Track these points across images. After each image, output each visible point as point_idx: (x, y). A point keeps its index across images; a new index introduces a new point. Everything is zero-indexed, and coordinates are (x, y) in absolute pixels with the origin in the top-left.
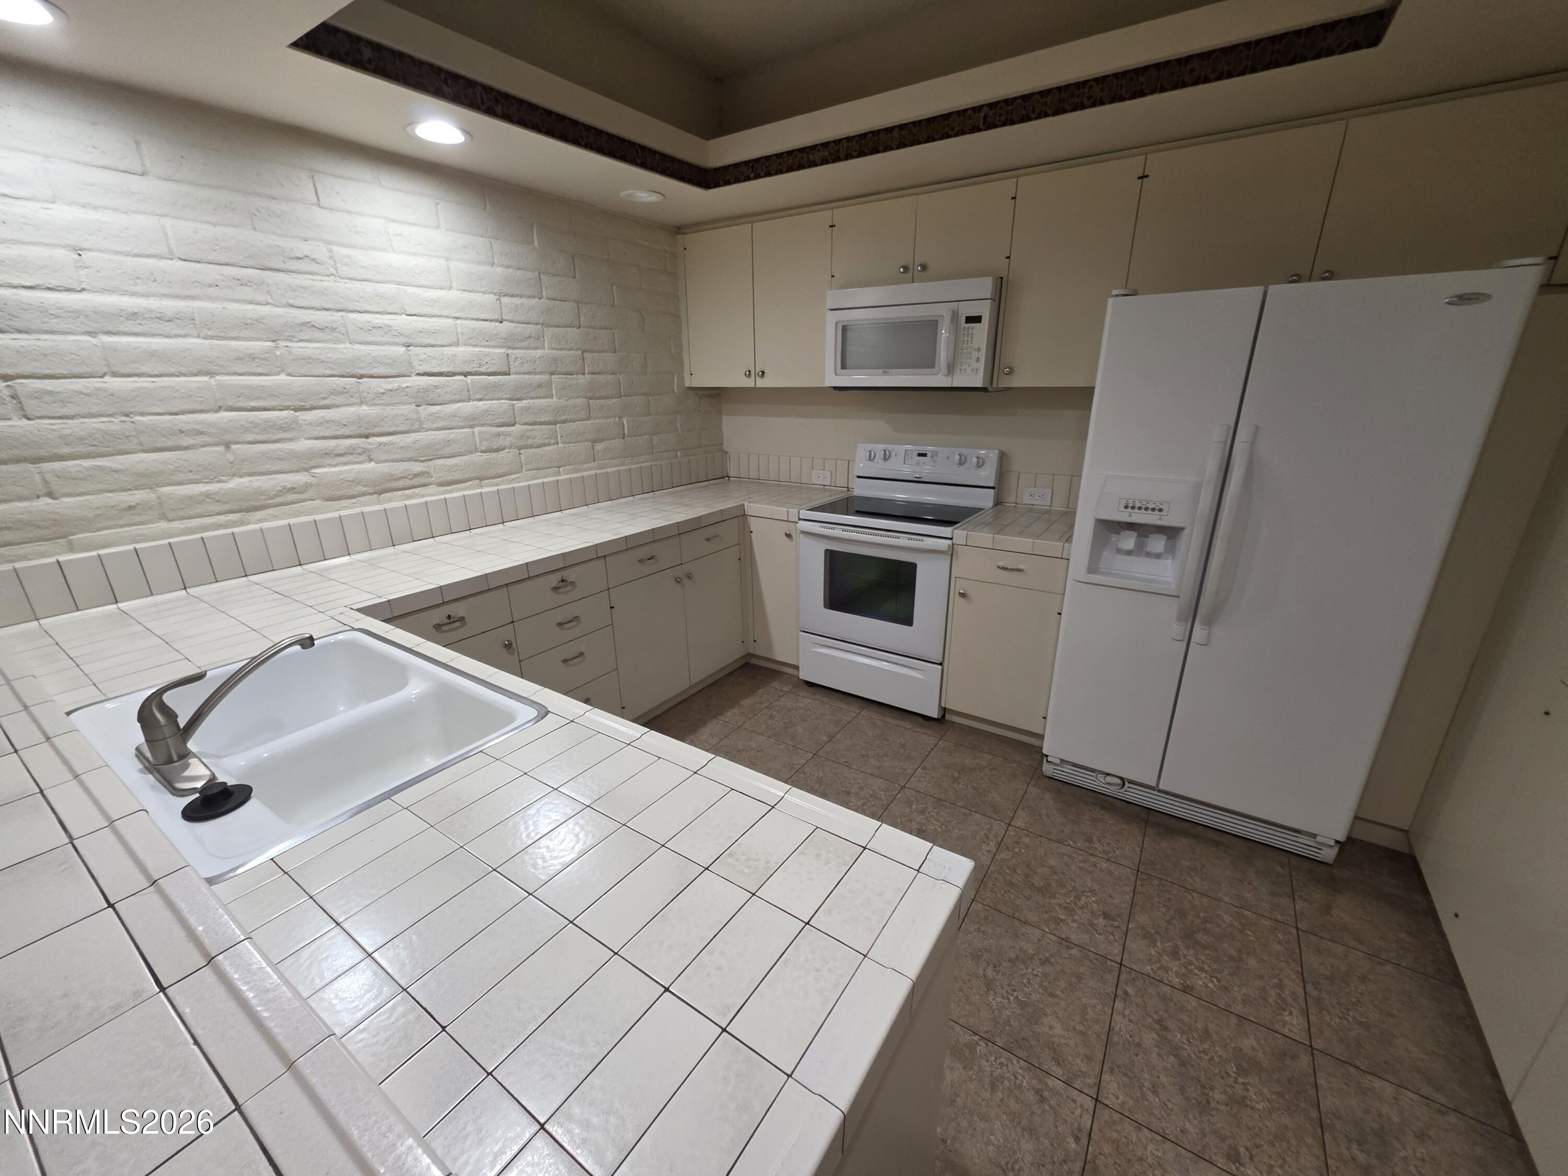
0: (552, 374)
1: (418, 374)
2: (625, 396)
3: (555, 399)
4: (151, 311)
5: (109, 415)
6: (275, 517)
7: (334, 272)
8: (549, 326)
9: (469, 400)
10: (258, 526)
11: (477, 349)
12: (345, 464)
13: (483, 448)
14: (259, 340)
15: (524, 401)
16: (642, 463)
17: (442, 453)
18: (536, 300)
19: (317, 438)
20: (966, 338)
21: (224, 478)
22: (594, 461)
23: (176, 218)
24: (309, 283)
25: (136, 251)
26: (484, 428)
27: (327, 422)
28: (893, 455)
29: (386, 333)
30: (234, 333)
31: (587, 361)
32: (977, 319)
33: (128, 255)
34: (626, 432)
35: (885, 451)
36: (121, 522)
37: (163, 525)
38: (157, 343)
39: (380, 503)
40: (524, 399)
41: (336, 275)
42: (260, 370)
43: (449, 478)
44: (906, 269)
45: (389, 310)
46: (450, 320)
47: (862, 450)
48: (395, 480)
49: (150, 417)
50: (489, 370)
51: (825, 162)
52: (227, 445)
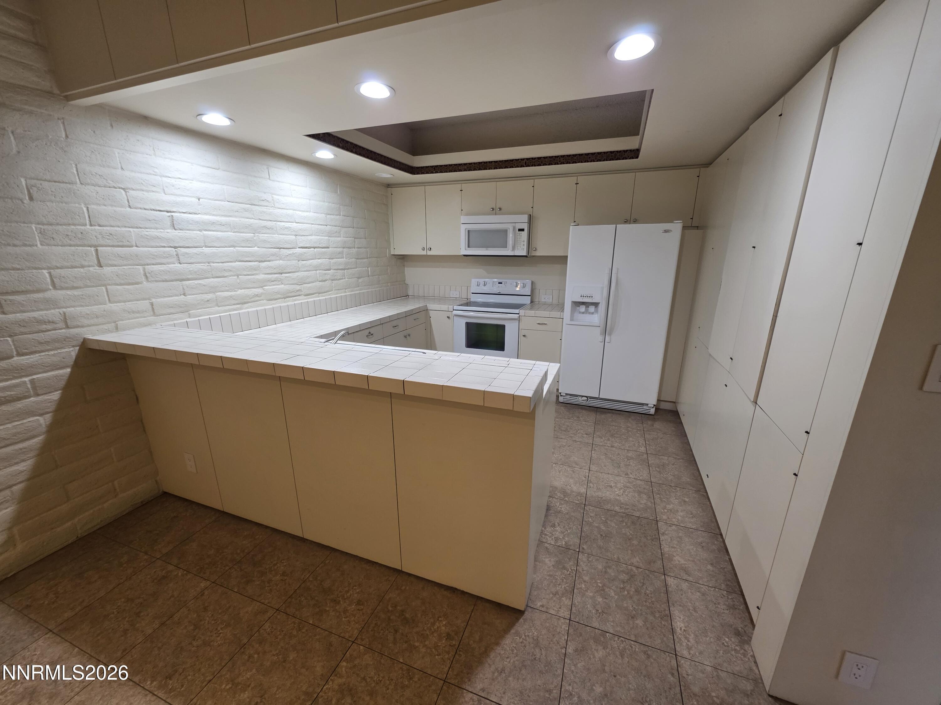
0: (344, 248)
1: (299, 248)
2: (370, 258)
3: (345, 259)
4: (218, 221)
5: (204, 263)
6: (251, 307)
7: (273, 205)
8: (343, 227)
9: (316, 259)
10: (247, 310)
11: (319, 237)
12: (274, 285)
13: (320, 280)
14: (250, 233)
15: (334, 260)
16: (376, 288)
17: (305, 281)
18: (339, 216)
19: (266, 274)
20: (519, 237)
21: (236, 290)
22: (358, 287)
23: (227, 185)
24: (265, 210)
25: (215, 198)
26: (320, 271)
27: (269, 267)
28: (488, 283)
29: (289, 230)
30: (242, 231)
31: (356, 242)
32: (523, 230)
33: (213, 200)
34: (370, 274)
35: (484, 282)
36: (204, 307)
37: (217, 308)
38: (219, 234)
39: (285, 302)
40: (334, 259)
41: (274, 207)
42: (249, 245)
43: (308, 292)
44: (493, 209)
45: (290, 221)
46: (310, 225)
47: (474, 281)
48: (290, 293)
49: (216, 264)
50: (323, 246)
51: (465, 170)
52: (238, 276)
